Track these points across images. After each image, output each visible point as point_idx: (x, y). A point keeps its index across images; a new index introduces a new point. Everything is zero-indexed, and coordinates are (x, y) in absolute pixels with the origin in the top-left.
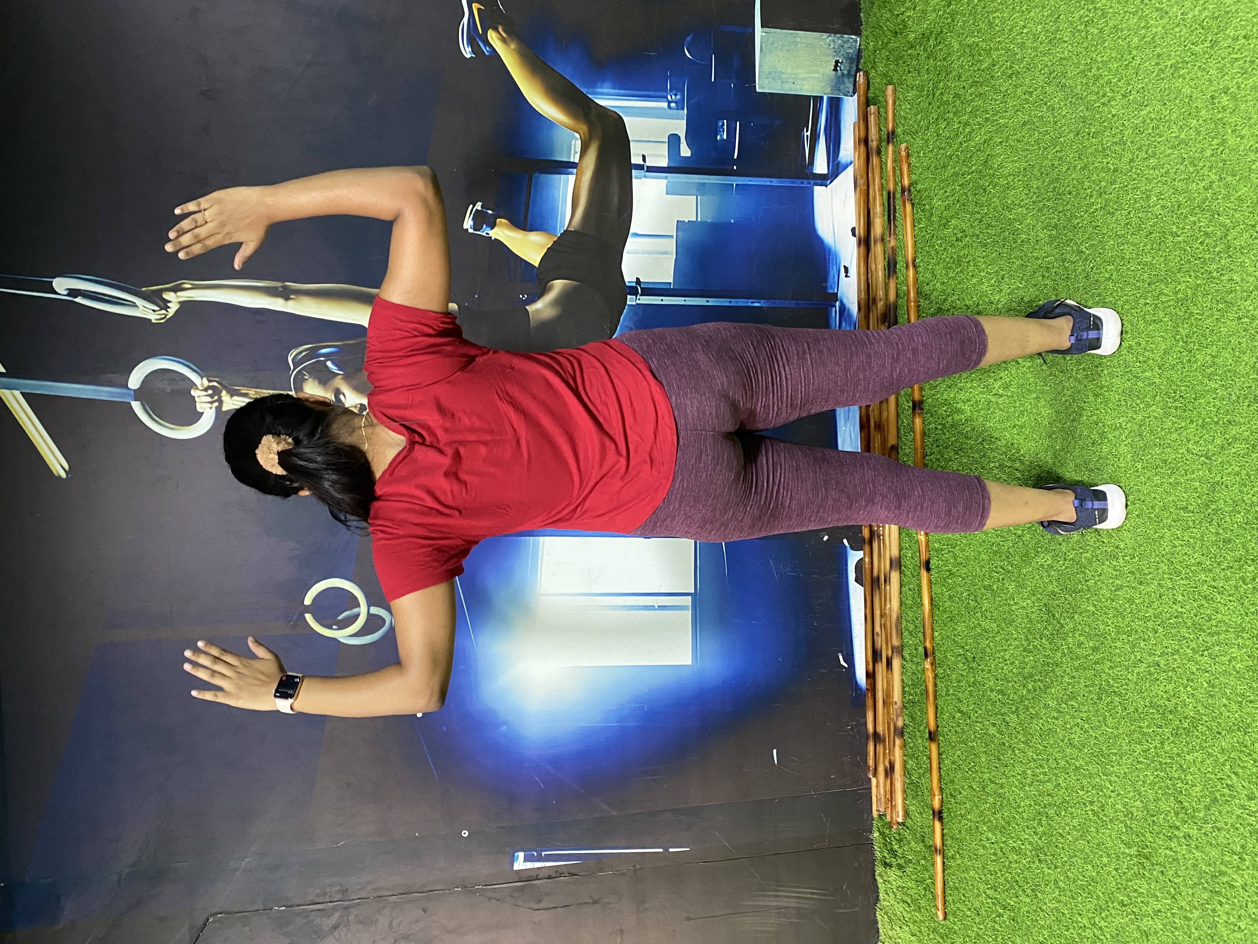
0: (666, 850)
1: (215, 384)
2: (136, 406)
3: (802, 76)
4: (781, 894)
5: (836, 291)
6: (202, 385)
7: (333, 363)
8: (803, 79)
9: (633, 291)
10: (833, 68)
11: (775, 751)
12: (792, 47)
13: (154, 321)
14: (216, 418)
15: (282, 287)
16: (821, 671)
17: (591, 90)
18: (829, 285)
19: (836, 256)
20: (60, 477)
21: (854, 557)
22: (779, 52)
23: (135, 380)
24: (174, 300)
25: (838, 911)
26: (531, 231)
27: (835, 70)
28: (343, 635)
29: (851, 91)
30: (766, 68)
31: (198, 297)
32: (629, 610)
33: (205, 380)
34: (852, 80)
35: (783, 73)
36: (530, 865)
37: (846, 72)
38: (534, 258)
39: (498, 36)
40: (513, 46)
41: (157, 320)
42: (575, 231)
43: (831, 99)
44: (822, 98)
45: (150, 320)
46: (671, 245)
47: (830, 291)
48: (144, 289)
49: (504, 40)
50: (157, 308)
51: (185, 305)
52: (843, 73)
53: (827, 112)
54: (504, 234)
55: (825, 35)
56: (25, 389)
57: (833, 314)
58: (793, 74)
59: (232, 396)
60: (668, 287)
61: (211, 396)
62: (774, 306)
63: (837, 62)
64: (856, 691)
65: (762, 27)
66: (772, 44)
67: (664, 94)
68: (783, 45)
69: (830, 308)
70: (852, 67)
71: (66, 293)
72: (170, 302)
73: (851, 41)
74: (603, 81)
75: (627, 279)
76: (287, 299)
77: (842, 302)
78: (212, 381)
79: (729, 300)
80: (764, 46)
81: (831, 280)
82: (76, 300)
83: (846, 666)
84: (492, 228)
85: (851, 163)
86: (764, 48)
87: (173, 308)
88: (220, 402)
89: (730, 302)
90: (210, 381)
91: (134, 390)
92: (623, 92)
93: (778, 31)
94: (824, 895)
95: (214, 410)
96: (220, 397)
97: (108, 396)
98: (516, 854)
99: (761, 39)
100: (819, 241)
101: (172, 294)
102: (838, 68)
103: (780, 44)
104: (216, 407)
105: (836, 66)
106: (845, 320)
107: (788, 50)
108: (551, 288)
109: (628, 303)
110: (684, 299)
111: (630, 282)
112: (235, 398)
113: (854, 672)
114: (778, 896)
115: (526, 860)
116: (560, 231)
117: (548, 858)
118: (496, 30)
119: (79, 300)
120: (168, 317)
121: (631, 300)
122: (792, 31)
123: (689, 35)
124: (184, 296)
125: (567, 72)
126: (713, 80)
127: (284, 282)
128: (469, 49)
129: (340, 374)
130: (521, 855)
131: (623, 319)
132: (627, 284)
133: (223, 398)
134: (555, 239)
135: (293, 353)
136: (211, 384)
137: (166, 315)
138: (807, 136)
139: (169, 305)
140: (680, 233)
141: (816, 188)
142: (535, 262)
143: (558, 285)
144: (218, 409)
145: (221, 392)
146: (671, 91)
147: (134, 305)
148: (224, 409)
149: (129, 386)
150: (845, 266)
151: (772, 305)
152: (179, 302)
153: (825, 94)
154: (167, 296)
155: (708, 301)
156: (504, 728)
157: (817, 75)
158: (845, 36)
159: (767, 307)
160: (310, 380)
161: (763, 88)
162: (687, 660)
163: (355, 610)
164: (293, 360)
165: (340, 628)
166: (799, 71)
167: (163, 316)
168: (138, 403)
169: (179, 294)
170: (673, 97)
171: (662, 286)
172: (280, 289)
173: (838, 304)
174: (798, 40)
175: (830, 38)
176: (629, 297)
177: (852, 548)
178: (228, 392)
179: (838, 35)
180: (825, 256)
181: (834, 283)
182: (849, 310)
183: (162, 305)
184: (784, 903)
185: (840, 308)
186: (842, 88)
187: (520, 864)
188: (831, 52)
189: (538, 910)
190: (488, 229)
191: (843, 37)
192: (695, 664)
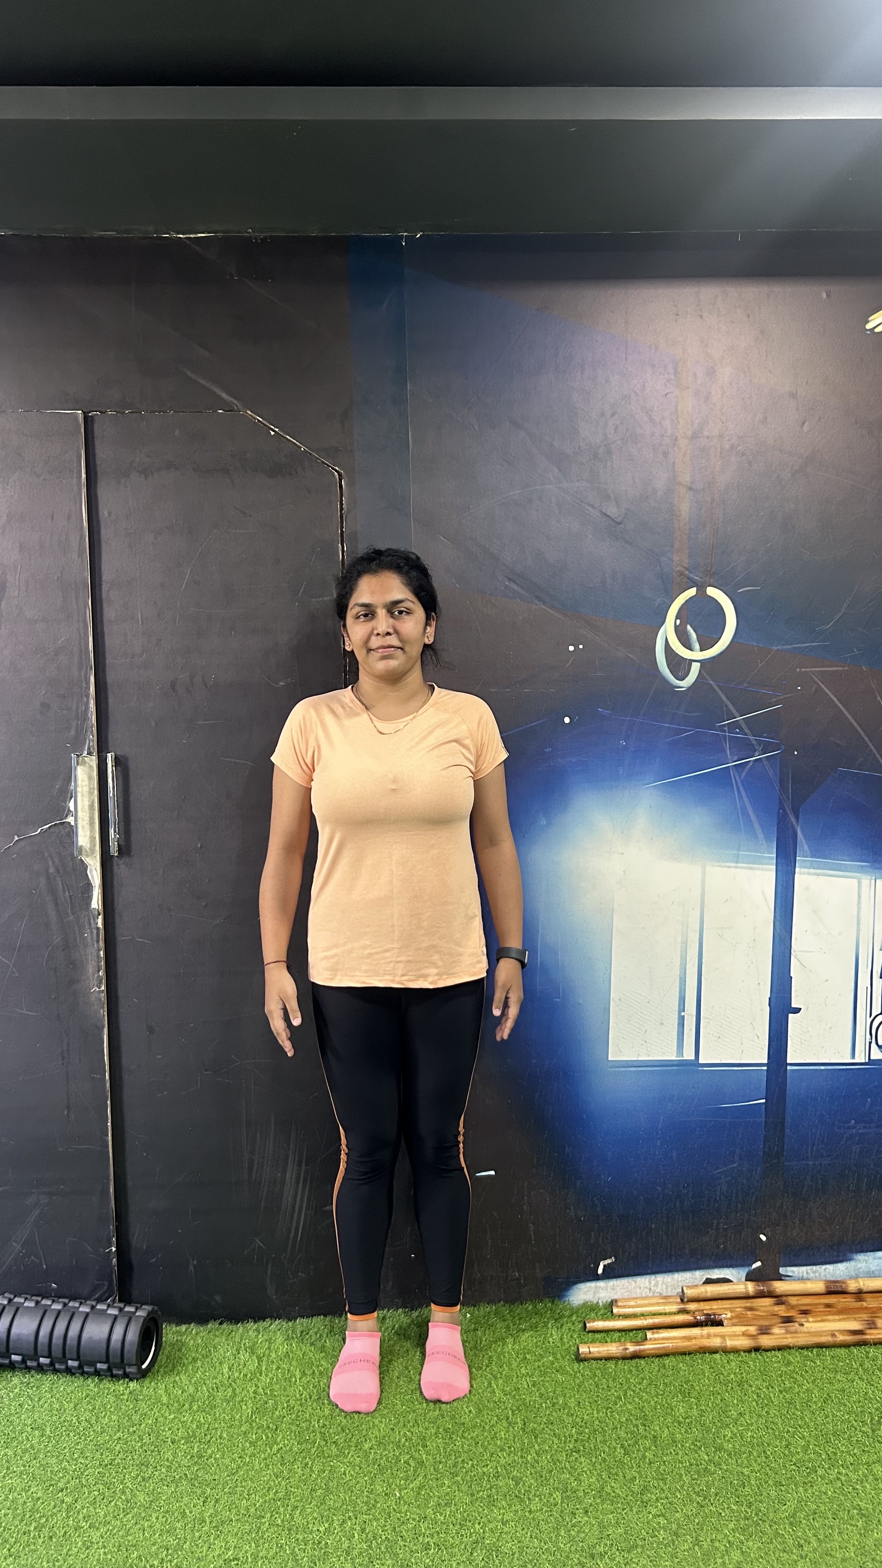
4: (300, 1185)
11: (492, 1173)
20: (866, 322)
21: (737, 1276)
25: (270, 1266)
28: (668, 630)
32: (680, 978)
64: (563, 1284)
83: (599, 1269)
94: (294, 1245)
113: (590, 1281)
114: (298, 1183)
162: (615, 1055)
163: (697, 646)
165: (676, 627)
177: (749, 1274)
184: (289, 1189)
192: (610, 1064)
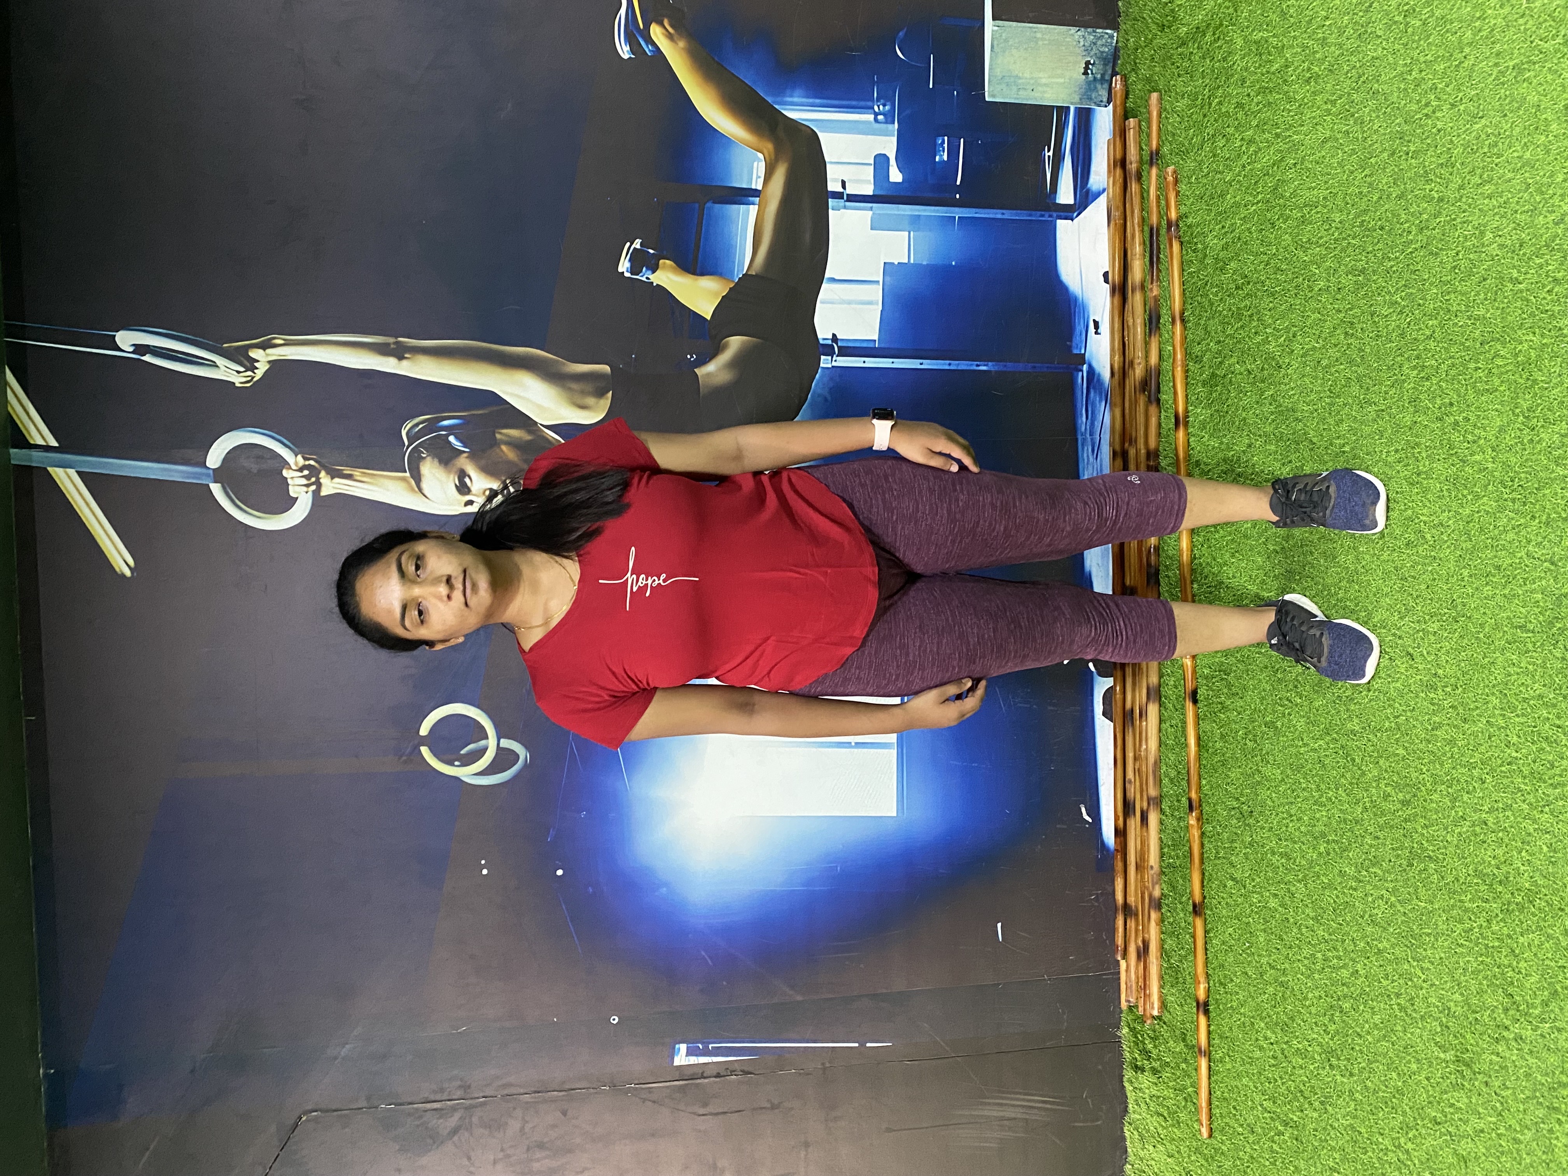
0: (862, 1045)
1: (312, 462)
2: (216, 489)
3: (1044, 81)
4: (1004, 1102)
5: (1083, 352)
6: (296, 463)
7: (457, 438)
8: (1045, 84)
9: (828, 350)
10: (1083, 71)
11: (999, 925)
12: (1032, 44)
13: (238, 385)
14: (313, 504)
15: (394, 343)
16: (1058, 826)
17: (779, 99)
18: (1074, 344)
19: (1084, 308)
20: (123, 575)
21: (1102, 685)
22: (1014, 51)
23: (215, 457)
24: (263, 358)
25: (1076, 1124)
26: (702, 274)
27: (1085, 73)
28: (466, 773)
29: (1105, 100)
30: (998, 72)
31: (291, 355)
33: (299, 457)
34: (1106, 86)
35: (1020, 78)
36: (693, 1060)
37: (1099, 76)
38: (706, 309)
39: (664, 31)
40: (682, 44)
41: (241, 383)
42: (756, 276)
43: (1079, 111)
44: (1068, 108)
45: (234, 383)
46: (876, 293)
47: (1075, 351)
48: (225, 345)
49: (670, 37)
50: (242, 369)
51: (275, 364)
52: (1095, 78)
53: (1074, 127)
54: (668, 278)
55: (1073, 30)
56: (81, 467)
57: (1080, 380)
58: (1032, 78)
59: (332, 478)
60: (871, 345)
61: (306, 477)
62: (1005, 369)
63: (1088, 63)
64: (1102, 852)
65: (994, 19)
66: (1006, 41)
67: (869, 104)
68: (1019, 42)
69: (1075, 373)
70: (1106, 71)
71: (131, 349)
72: (258, 361)
73: (1107, 36)
74: (793, 88)
75: (821, 335)
76: (401, 358)
77: (1090, 367)
78: (309, 459)
79: (948, 362)
80: (995, 43)
81: (1076, 339)
82: (143, 358)
83: (1090, 820)
84: (654, 272)
85: (1104, 190)
86: (995, 46)
87: (262, 368)
88: (319, 485)
89: (950, 364)
90: (305, 459)
91: (214, 470)
92: (818, 101)
93: (1014, 24)
94: (1058, 1104)
95: (310, 494)
96: (318, 479)
97: (183, 477)
98: (677, 1046)
99: (992, 35)
100: (1062, 288)
101: (261, 351)
102: (1089, 71)
103: (1017, 41)
104: (313, 491)
105: (1086, 68)
106: (1094, 388)
107: (1026, 49)
108: (725, 347)
109: (822, 365)
110: (892, 360)
111: (824, 339)
112: (337, 480)
113: (1100, 829)
114: (1001, 1105)
115: (689, 1053)
116: (738, 275)
117: (717, 1052)
118: (661, 24)
119: (147, 358)
120: (255, 379)
121: (825, 362)
122: (1031, 25)
123: (901, 30)
124: (275, 354)
125: (747, 76)
126: (931, 86)
127: (396, 337)
128: (627, 48)
129: (464, 452)
130: (683, 1047)
131: (816, 385)
132: (821, 342)
133: (321, 481)
134: (732, 285)
135: (409, 425)
136: (307, 463)
137: (253, 378)
138: (1049, 157)
139: (256, 364)
140: (888, 279)
141: (1059, 222)
142: (707, 313)
143: (735, 343)
144: (316, 493)
145: (320, 473)
146: (878, 100)
147: (215, 365)
148: (323, 493)
149: (208, 464)
150: (1094, 320)
151: (1001, 368)
152: (269, 362)
153: (1072, 103)
154: (254, 354)
155: (921, 364)
156: (664, 890)
157: (1062, 80)
158: (1098, 30)
159: (996, 372)
160: (429, 458)
161: (993, 96)
162: (891, 810)
163: (483, 743)
164: (407, 434)
165: (465, 764)
166: (1041, 75)
167: (249, 378)
168: (219, 485)
169: (269, 351)
170: (881, 107)
171: (865, 345)
172: (392, 346)
173: (1085, 367)
174: (1039, 35)
175: (1079, 33)
176: (823, 357)
177: (1101, 675)
178: (328, 473)
179: (1089, 30)
180: (1070, 307)
181: (1081, 342)
182: (1099, 375)
183: (248, 365)
184: (1009, 1113)
185: (1088, 372)
186: (1093, 96)
187: (682, 1058)
188: (1078, 50)
189: (703, 1115)
190: (649, 272)
191: (1094, 32)
192: (900, 815)
